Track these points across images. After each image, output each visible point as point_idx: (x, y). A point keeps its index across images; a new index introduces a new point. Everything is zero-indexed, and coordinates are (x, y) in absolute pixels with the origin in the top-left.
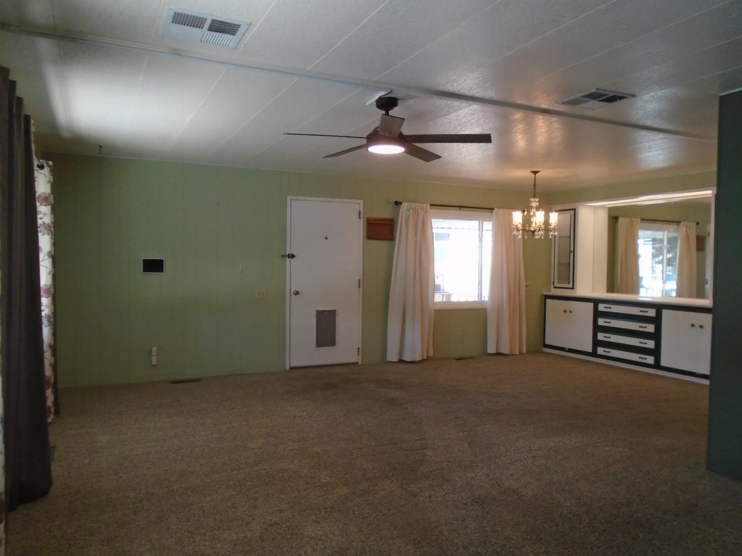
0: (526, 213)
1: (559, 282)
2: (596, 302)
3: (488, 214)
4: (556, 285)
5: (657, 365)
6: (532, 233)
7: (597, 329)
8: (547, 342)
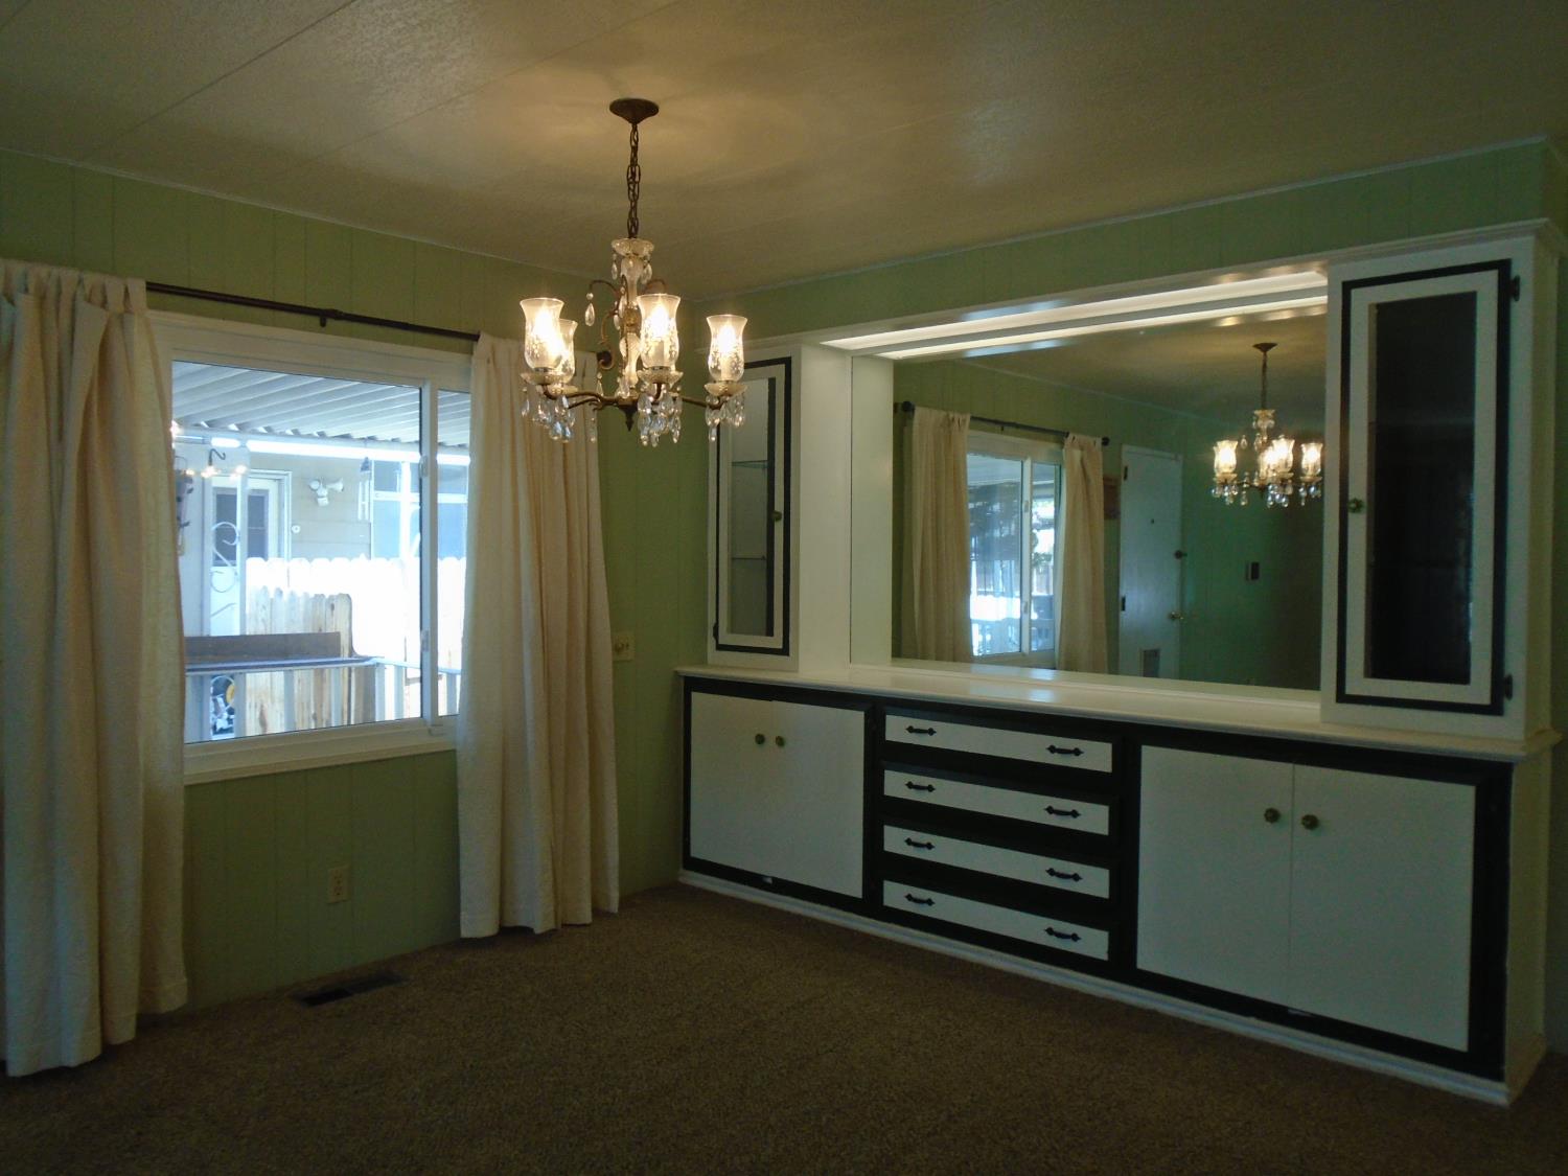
0: (590, 312)
1: (732, 630)
2: (875, 707)
3: (457, 358)
4: (726, 638)
5: (1121, 964)
6: (622, 415)
7: (880, 810)
8: (697, 851)
